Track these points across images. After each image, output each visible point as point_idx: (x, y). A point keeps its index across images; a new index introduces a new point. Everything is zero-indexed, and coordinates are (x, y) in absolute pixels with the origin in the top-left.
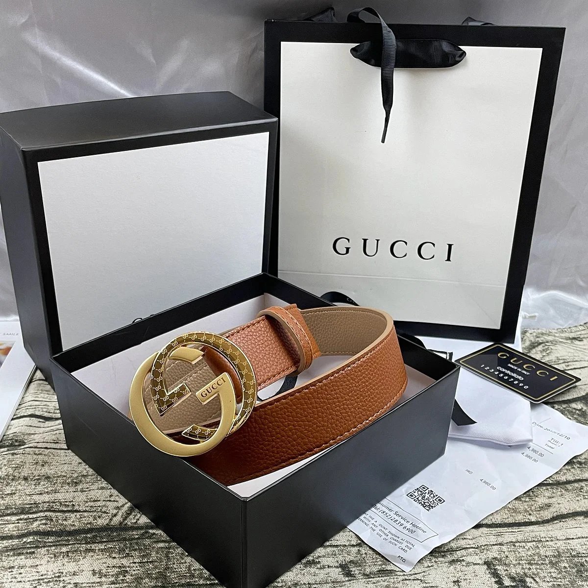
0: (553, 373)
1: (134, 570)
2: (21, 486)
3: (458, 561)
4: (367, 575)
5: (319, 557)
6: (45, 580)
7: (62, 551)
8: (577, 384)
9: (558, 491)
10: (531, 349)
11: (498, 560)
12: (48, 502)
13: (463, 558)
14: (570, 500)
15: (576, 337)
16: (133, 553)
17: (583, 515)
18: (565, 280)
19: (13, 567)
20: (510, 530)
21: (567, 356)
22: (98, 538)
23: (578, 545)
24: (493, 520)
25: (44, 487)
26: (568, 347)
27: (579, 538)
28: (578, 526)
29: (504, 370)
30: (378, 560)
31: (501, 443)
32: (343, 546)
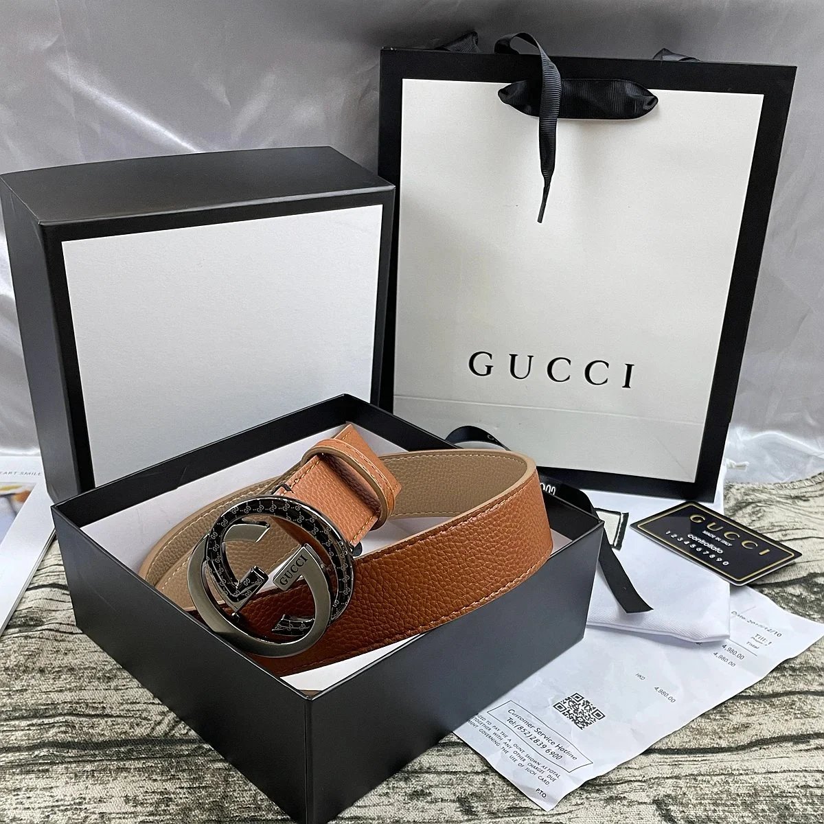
0: (764, 545)
1: (181, 798)
2: (35, 680)
3: (617, 798)
4: (493, 813)
5: (431, 786)
6: (62, 808)
7: (85, 769)
8: (796, 560)
9: (761, 707)
10: (737, 511)
11: (672, 798)
12: (70, 702)
13: (625, 795)
14: (775, 719)
15: (800, 495)
16: (180, 775)
17: (791, 740)
18: (788, 417)
19: (19, 789)
20: (692, 759)
21: (785, 521)
22: (135, 753)
23: (783, 782)
24: (669, 744)
25: (65, 682)
26: (788, 510)
27: (784, 771)
28: (785, 755)
29: (696, 539)
30: (510, 793)
31: (687, 639)
32: (463, 774)
